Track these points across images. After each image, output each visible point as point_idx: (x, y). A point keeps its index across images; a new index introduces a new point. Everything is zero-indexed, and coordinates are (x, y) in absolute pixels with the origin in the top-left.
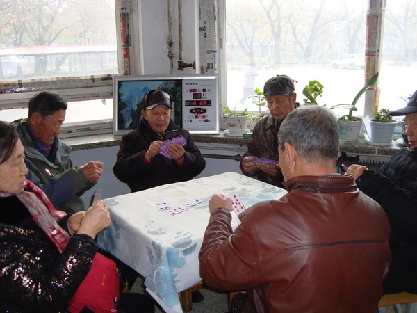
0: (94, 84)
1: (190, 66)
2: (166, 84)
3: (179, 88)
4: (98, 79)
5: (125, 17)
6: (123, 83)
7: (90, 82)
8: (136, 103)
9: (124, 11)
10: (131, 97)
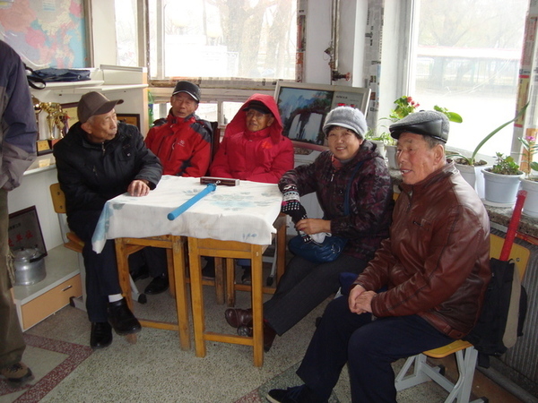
0: (264, 88)
1: (344, 77)
2: (320, 94)
3: (329, 100)
4: (269, 83)
5: (302, 20)
6: (284, 89)
7: (261, 85)
8: (290, 111)
9: (302, 14)
10: (287, 104)
